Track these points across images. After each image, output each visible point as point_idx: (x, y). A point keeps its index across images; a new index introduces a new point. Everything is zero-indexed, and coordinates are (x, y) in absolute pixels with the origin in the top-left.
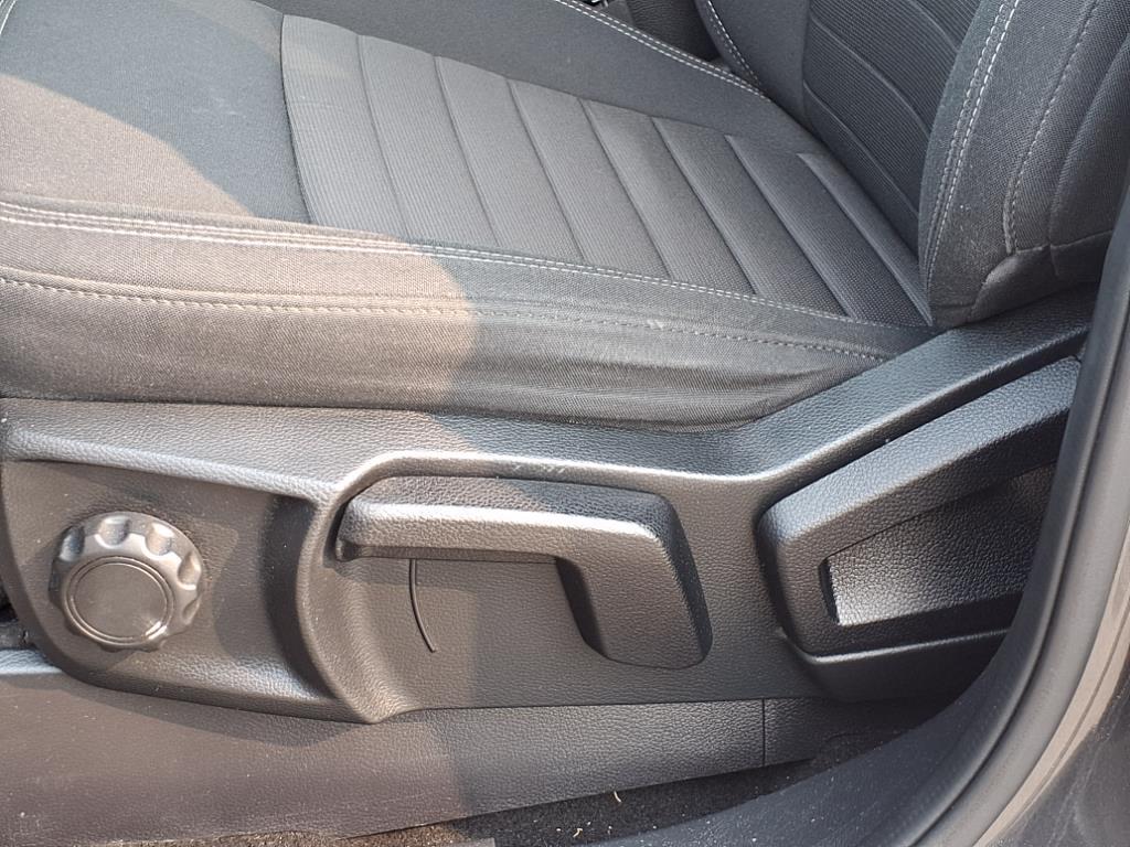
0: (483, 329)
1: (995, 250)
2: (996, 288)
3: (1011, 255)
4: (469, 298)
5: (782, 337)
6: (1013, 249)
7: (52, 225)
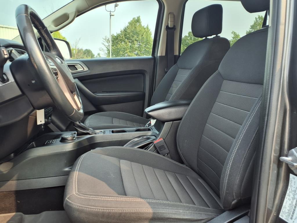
0: (154, 213)
1: (233, 198)
2: (234, 204)
3: (236, 199)
4: (152, 208)
5: (201, 213)
6: (236, 198)
7: (88, 198)
